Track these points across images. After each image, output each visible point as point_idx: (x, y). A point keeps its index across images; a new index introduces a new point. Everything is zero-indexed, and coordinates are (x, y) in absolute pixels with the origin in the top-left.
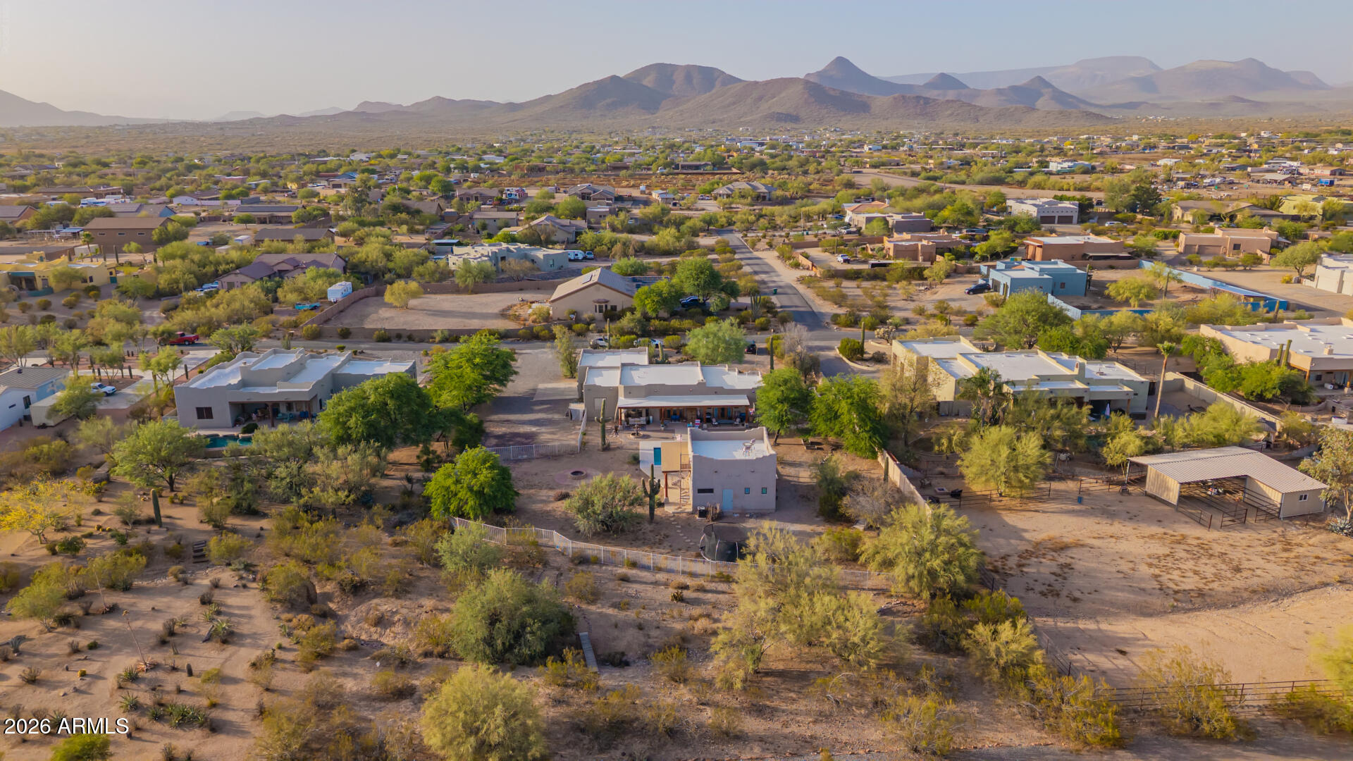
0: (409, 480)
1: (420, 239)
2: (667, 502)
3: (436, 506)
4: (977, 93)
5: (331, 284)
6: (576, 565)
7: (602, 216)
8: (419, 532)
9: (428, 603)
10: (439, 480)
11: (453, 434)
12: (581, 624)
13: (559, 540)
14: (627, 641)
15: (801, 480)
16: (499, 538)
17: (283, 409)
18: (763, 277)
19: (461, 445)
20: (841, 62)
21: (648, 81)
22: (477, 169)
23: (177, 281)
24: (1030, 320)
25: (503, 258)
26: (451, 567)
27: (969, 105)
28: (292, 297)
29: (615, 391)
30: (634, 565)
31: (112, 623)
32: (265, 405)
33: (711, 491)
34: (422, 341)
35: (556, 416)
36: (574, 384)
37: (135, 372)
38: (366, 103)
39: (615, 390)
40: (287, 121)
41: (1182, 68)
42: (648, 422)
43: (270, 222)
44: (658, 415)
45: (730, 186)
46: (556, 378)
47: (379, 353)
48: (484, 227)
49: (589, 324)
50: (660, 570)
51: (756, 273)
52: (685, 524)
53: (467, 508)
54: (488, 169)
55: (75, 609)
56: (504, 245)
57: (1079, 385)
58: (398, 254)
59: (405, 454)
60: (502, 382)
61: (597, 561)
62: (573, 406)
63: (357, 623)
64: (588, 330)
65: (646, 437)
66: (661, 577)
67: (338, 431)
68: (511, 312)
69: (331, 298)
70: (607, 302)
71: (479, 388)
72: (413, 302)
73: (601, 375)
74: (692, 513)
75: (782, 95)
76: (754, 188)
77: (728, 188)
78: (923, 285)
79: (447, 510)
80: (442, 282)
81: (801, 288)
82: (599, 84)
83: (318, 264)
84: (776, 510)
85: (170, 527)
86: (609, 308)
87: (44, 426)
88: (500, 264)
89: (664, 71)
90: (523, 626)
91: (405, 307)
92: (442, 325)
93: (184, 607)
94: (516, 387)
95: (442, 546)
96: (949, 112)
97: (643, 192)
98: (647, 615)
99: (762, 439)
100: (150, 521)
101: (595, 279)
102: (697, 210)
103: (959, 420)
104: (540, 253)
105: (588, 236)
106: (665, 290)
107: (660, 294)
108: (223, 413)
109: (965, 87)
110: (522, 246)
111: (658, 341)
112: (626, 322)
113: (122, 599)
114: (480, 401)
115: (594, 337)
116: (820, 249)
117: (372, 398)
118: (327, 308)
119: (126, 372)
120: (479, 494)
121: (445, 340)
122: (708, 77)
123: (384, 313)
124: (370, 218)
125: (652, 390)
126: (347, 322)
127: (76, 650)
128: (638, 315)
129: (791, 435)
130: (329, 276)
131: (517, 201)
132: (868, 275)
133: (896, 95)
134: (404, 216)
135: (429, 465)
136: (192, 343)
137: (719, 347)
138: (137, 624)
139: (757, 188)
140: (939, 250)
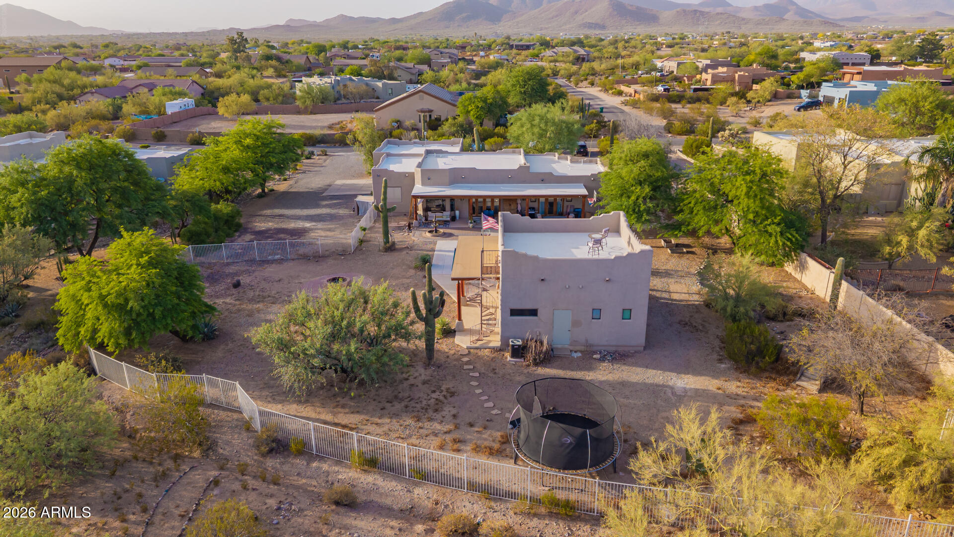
1: (285, 80)
2: (461, 330)
6: (264, 455)
15: (675, 296)
18: (589, 101)
25: (344, 85)
27: (734, 16)
29: (411, 177)
30: (371, 463)
33: (534, 313)
35: (342, 212)
38: (291, 20)
42: (453, 219)
44: (465, 207)
45: (554, 50)
50: (423, 477)
52: (486, 370)
65: (446, 236)
66: (422, 495)
68: (339, 126)
69: (168, 110)
70: (431, 111)
73: (401, 163)
74: (500, 350)
75: (593, 10)
77: (553, 52)
80: (284, 105)
81: (626, 108)
84: (645, 348)
86: (433, 118)
97: (482, 57)
99: (617, 231)
101: (419, 89)
103: (871, 218)
104: (380, 83)
105: (429, 76)
106: (490, 96)
107: (484, 100)
123: (215, 124)
125: (457, 176)
132: (691, 98)
133: (679, 9)
137: (546, 131)
139: (578, 51)
140: (754, 81)
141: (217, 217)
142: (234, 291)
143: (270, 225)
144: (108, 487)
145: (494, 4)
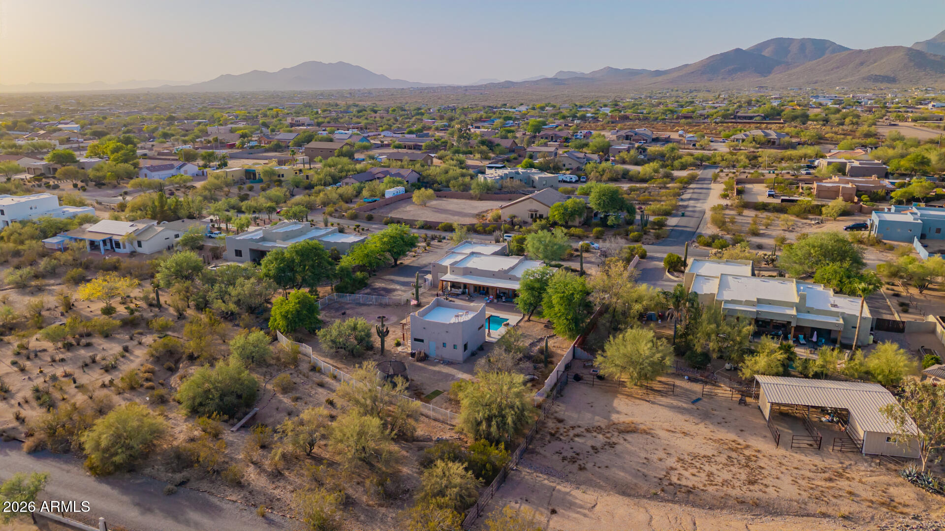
1: (482, 163)
2: (403, 344)
18: (692, 203)
21: (766, 53)
23: (321, 180)
25: (512, 178)
30: (335, 377)
33: (422, 341)
39: (447, 268)
40: (509, 84)
42: (464, 293)
43: (414, 149)
44: (472, 290)
51: (690, 199)
54: (592, 117)
57: (793, 312)
61: (320, 371)
62: (428, 276)
69: (386, 196)
74: (410, 354)
76: (767, 135)
77: (745, 135)
78: (815, 219)
81: (708, 214)
83: (397, 174)
86: (538, 216)
89: (782, 45)
91: (423, 205)
97: (681, 136)
101: (533, 195)
102: (710, 150)
104: (539, 176)
108: (246, 254)
110: (533, 171)
116: (765, 185)
121: (421, 228)
122: (820, 47)
123: (409, 208)
126: (379, 212)
139: (770, 135)
140: (859, 192)
141: (355, 280)
142: (342, 316)
143: (383, 285)
144: (265, 369)
145: (767, 55)
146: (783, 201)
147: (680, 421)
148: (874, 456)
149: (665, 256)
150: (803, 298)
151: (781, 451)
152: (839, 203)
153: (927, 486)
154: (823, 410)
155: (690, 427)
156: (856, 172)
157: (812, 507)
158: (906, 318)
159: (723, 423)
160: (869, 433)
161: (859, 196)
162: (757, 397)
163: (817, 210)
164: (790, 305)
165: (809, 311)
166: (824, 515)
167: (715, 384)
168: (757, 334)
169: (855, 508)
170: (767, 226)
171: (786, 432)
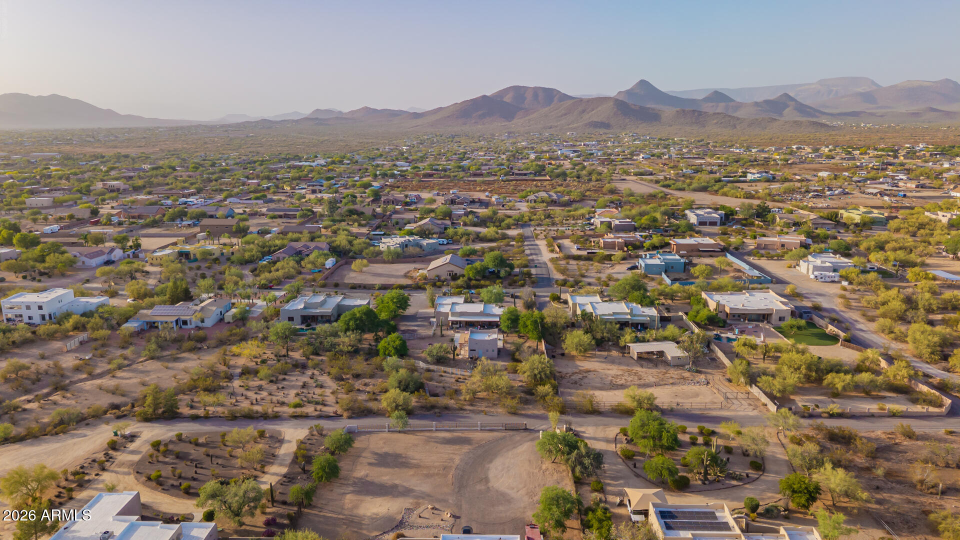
0: (370, 345)
1: (364, 230)
2: (460, 354)
3: (381, 352)
4: (739, 106)
5: (326, 260)
6: (427, 371)
7: (460, 216)
8: (376, 360)
9: (380, 380)
10: (382, 344)
11: (386, 329)
12: (426, 385)
13: (422, 364)
14: (438, 391)
16: (403, 362)
17: (320, 318)
18: (534, 257)
19: (389, 333)
20: (643, 84)
21: (508, 99)
22: (393, 176)
23: (253, 256)
24: (627, 288)
25: (406, 246)
26: (387, 370)
27: (731, 116)
28: (309, 266)
30: (445, 372)
31: (285, 383)
32: (313, 316)
33: (475, 350)
34: (369, 289)
35: (425, 323)
36: (432, 310)
37: (254, 301)
39: (448, 313)
40: (266, 124)
41: (895, 86)
45: (536, 194)
46: (426, 307)
47: (352, 295)
48: (397, 223)
49: (444, 282)
50: (453, 373)
51: (531, 254)
52: (464, 361)
53: (392, 353)
54: (399, 175)
55: (274, 379)
56: (407, 238)
57: (629, 317)
58: (355, 242)
59: (369, 336)
60: (404, 309)
61: (433, 371)
62: (432, 320)
63: (358, 384)
64: (443, 285)
65: (458, 332)
66: (453, 376)
67: (346, 326)
68: (409, 275)
69: (327, 267)
70: (453, 271)
71: (395, 312)
72: (364, 269)
73: (444, 307)
74: (468, 358)
75: (600, 108)
76: (550, 196)
77: (536, 196)
78: (608, 264)
79: (385, 354)
80: (377, 257)
81: (550, 265)
82: (474, 102)
83: (317, 248)
84: (497, 358)
85: (291, 358)
86: (454, 274)
87: (229, 323)
88: (405, 249)
89: (519, 91)
90: (409, 384)
91: (361, 271)
92: (378, 281)
93: (305, 379)
94: (410, 311)
95: (384, 363)
96: (715, 121)
97: (487, 196)
98: (446, 385)
100: (284, 356)
101: (448, 261)
102: (515, 210)
104: (425, 242)
105: (451, 231)
106: (479, 267)
107: (476, 269)
108: (298, 319)
109: (732, 100)
110: (416, 237)
111: (473, 291)
112: (460, 282)
113: (286, 377)
114: (396, 317)
115: (444, 289)
116: (570, 240)
117: (358, 315)
118: (327, 272)
119: (251, 301)
120: (396, 348)
121: (380, 289)
122: (549, 95)
123: (352, 275)
124: (338, 218)
125: (462, 314)
126: (336, 279)
127: (278, 389)
128: (465, 279)
129: (511, 333)
130: (325, 255)
131: (415, 203)
132: (585, 258)
133: (678, 109)
134: (355, 217)
135: (378, 340)
136: (271, 288)
137: (493, 296)
138: (293, 383)
139: (552, 196)
140: (627, 244)
143: (406, 328)
145: (508, 101)
146: (588, 253)
147: (604, 365)
148: (674, 366)
149: (549, 294)
150: (632, 310)
151: (644, 370)
152: (618, 254)
153: (692, 372)
154: (652, 353)
155: (610, 367)
156: (620, 229)
157: (661, 383)
158: (670, 315)
159: (620, 364)
160: (672, 357)
161: (627, 247)
162: (629, 353)
163: (609, 258)
164: (627, 314)
165: (635, 315)
166: (666, 384)
167: (609, 351)
168: (621, 329)
169: (674, 381)
170: (587, 270)
171: (644, 363)
